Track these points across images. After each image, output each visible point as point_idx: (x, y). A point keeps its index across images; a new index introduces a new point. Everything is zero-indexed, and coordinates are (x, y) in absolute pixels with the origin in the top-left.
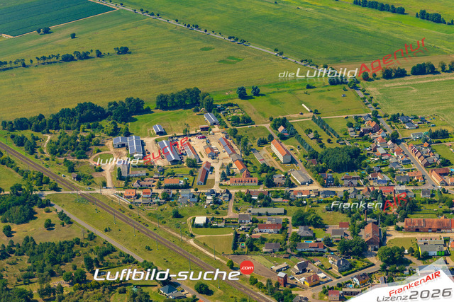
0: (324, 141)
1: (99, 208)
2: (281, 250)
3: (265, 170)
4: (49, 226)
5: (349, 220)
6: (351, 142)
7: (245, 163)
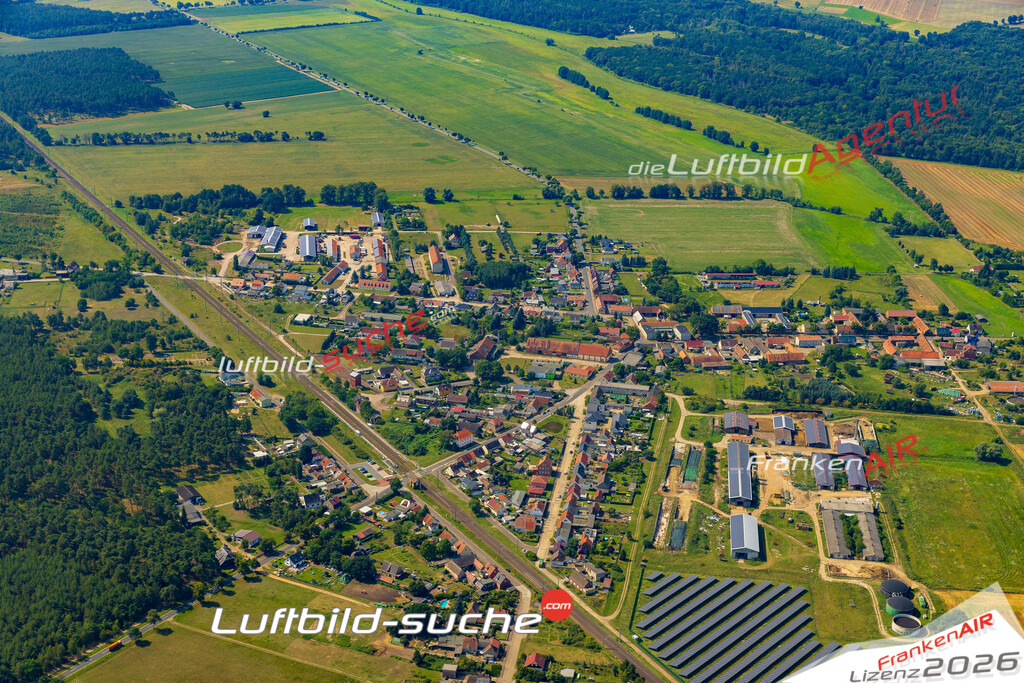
0: (496, 256)
1: (196, 295)
3: (407, 277)
4: (131, 305)
6: (527, 259)
7: (388, 267)
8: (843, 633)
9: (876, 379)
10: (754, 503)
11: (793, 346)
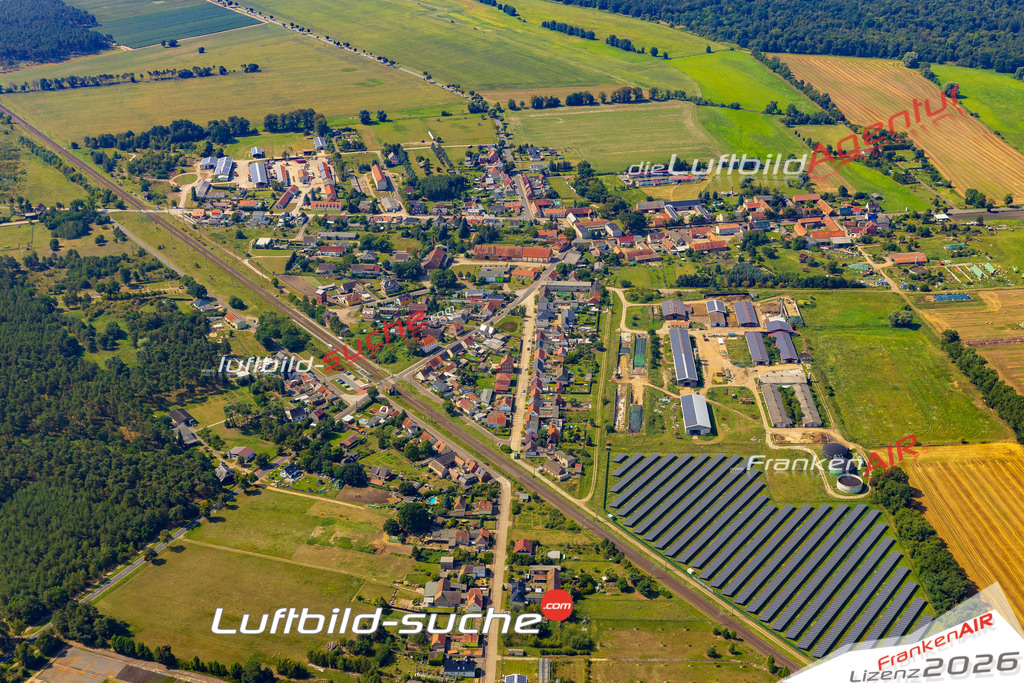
0: (433, 170)
1: (161, 227)
2: (334, 272)
3: (355, 196)
4: (101, 241)
5: (420, 246)
6: (463, 172)
7: (336, 188)
8: (794, 495)
9: (791, 259)
10: (700, 383)
11: (714, 235)
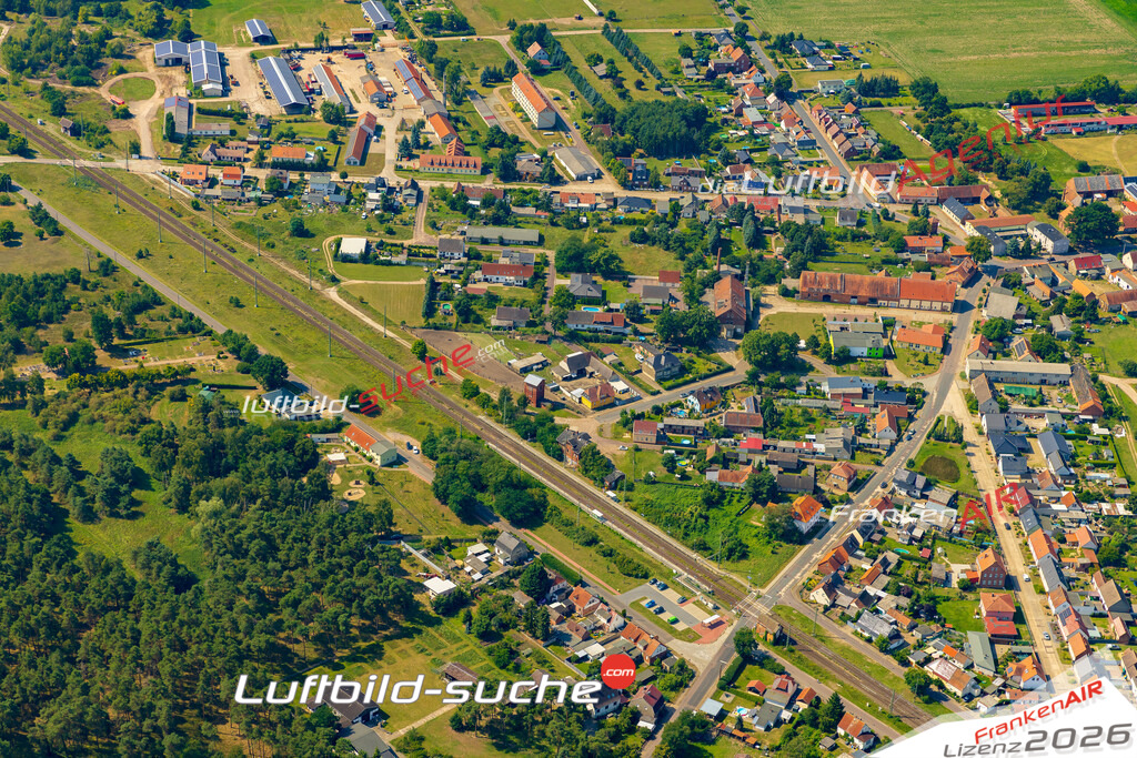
0: (629, 85)
1: (124, 204)
2: (531, 324)
3: (497, 141)
4: (10, 236)
5: (681, 266)
6: (688, 90)
7: (453, 121)
